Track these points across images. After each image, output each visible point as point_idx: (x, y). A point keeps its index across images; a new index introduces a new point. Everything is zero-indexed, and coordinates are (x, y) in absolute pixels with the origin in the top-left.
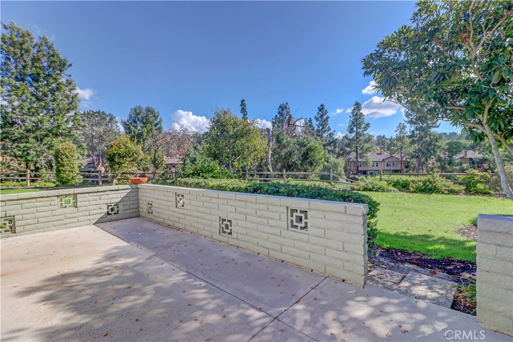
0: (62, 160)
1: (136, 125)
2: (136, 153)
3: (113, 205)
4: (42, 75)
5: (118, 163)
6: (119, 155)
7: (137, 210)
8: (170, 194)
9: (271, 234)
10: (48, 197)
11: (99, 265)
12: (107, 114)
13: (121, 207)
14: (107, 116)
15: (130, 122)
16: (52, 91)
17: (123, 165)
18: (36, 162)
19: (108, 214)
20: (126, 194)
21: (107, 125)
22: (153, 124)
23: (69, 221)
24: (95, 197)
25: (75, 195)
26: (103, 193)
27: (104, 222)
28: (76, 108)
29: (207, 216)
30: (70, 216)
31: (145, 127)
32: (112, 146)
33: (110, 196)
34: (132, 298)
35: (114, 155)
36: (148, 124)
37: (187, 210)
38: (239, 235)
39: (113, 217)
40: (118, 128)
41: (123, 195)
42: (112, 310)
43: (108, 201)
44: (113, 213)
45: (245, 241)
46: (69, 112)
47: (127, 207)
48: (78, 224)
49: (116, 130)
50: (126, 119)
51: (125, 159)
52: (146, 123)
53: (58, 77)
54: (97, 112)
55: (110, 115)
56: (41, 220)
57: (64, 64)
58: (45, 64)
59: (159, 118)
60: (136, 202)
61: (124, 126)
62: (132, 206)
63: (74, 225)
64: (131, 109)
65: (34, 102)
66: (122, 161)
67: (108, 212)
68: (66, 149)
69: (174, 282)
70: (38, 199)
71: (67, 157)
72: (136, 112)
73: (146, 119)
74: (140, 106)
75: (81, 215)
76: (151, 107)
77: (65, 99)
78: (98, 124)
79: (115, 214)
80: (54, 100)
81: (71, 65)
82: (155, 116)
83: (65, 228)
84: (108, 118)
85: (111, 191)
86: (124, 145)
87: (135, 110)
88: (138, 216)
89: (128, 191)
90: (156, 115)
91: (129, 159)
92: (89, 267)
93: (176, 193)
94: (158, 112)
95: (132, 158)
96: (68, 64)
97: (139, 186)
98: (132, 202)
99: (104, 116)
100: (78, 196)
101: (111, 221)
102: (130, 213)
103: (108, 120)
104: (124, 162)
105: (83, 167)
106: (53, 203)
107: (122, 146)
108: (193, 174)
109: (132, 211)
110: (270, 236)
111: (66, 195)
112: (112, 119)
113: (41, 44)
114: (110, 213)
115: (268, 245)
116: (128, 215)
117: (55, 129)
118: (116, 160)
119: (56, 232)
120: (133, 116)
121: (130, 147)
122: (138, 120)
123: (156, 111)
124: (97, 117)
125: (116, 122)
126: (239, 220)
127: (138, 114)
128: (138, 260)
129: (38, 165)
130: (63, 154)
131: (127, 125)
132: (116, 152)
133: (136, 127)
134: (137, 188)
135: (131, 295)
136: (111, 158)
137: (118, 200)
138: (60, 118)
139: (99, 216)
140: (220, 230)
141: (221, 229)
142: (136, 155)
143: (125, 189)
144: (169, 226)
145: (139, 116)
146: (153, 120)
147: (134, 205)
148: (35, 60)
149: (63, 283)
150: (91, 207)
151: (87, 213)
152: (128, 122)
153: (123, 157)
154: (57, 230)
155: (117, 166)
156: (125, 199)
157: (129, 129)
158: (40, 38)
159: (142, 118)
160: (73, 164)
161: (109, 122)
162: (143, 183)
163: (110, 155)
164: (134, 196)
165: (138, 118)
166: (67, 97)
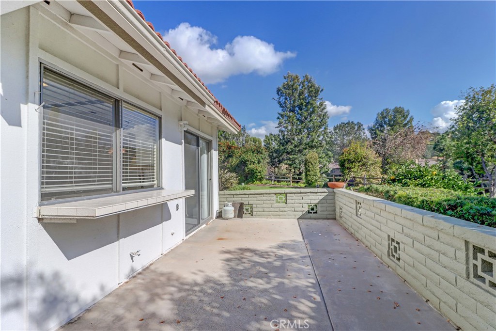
0: (308, 166)
1: (382, 129)
2: (365, 158)
3: (313, 205)
4: (304, 104)
5: (348, 169)
6: (349, 160)
7: (333, 212)
8: (352, 201)
9: (443, 278)
10: (269, 194)
11: (270, 249)
12: (356, 123)
13: (319, 209)
14: (355, 125)
15: (376, 126)
16: (310, 114)
17: (352, 170)
18: (300, 169)
19: (309, 212)
20: (323, 196)
21: (355, 133)
22: (401, 125)
23: (281, 213)
24: (299, 197)
25: (286, 194)
26: (305, 194)
27: (305, 219)
28: (325, 123)
29: (378, 231)
30: (282, 209)
31: (392, 129)
32: (343, 153)
33: (311, 197)
34: (260, 281)
35: (345, 161)
36: (395, 126)
37: (364, 220)
38: (406, 264)
39: (313, 215)
40: (365, 134)
41: (321, 198)
42: (242, 283)
43: (309, 202)
44: (313, 212)
45: (412, 276)
46: (321, 128)
47: (324, 209)
48: (287, 216)
49: (363, 137)
50: (373, 124)
51: (354, 164)
52: (393, 125)
53: (314, 102)
54: (347, 123)
55: (358, 123)
56: (266, 210)
57: (318, 91)
58: (307, 95)
59: (409, 117)
60: (332, 205)
61: (370, 132)
62: (329, 209)
63: (284, 216)
64: (378, 114)
65: (299, 125)
66: (351, 165)
67: (309, 211)
68: (311, 158)
69: (297, 284)
70: (264, 195)
71: (312, 164)
72: (383, 115)
73: (394, 121)
74: (387, 109)
75: (289, 210)
76: (400, 107)
77: (318, 118)
78: (348, 134)
79: (314, 213)
80: (311, 120)
81: (322, 90)
82: (403, 116)
83: (279, 218)
84: (356, 127)
85: (311, 193)
86: (353, 151)
87: (382, 113)
88: (335, 219)
89: (326, 194)
90: (406, 114)
91: (358, 164)
92: (263, 249)
93: (356, 201)
94: (408, 111)
95: (361, 163)
96: (320, 90)
97: (336, 190)
98: (329, 205)
99: (353, 125)
100: (288, 195)
101: (311, 218)
102: (327, 215)
103: (356, 129)
104: (353, 167)
105: (329, 172)
106: (272, 198)
107: (352, 153)
108: (394, 181)
109: (329, 213)
110: (442, 280)
111: (281, 194)
112: (360, 127)
113: (304, 81)
114: (310, 211)
115: (438, 292)
116: (325, 216)
117: (311, 143)
118: (346, 165)
119: (274, 220)
120: (380, 121)
121: (359, 152)
122: (385, 123)
123: (406, 109)
124: (347, 127)
125: (364, 129)
126: (406, 245)
127: (384, 118)
128: (295, 255)
129: (301, 171)
130: (309, 162)
131: (373, 130)
132: (346, 158)
133: (382, 132)
134: (334, 192)
135: (261, 279)
136: (342, 163)
137: (317, 202)
138: (314, 134)
139: (301, 213)
140: (388, 252)
141: (390, 251)
142: (364, 160)
143: (322, 192)
144: (351, 234)
145: (386, 120)
146: (402, 121)
147: (330, 208)
148: (301, 94)
149: (242, 254)
150: (296, 205)
151: (293, 209)
152: (374, 126)
153: (352, 163)
154: (274, 218)
155: (347, 171)
156: (323, 201)
157: (375, 133)
158: (304, 77)
159: (389, 121)
160: (316, 170)
161: (357, 130)
162: (340, 188)
163: (341, 161)
164: (331, 200)
165: (385, 122)
166: (319, 116)
